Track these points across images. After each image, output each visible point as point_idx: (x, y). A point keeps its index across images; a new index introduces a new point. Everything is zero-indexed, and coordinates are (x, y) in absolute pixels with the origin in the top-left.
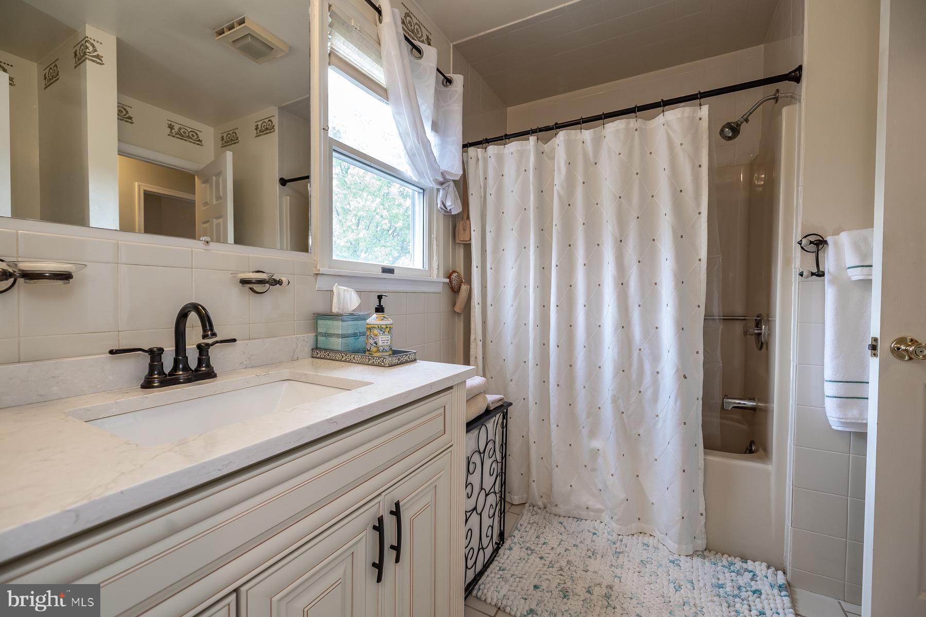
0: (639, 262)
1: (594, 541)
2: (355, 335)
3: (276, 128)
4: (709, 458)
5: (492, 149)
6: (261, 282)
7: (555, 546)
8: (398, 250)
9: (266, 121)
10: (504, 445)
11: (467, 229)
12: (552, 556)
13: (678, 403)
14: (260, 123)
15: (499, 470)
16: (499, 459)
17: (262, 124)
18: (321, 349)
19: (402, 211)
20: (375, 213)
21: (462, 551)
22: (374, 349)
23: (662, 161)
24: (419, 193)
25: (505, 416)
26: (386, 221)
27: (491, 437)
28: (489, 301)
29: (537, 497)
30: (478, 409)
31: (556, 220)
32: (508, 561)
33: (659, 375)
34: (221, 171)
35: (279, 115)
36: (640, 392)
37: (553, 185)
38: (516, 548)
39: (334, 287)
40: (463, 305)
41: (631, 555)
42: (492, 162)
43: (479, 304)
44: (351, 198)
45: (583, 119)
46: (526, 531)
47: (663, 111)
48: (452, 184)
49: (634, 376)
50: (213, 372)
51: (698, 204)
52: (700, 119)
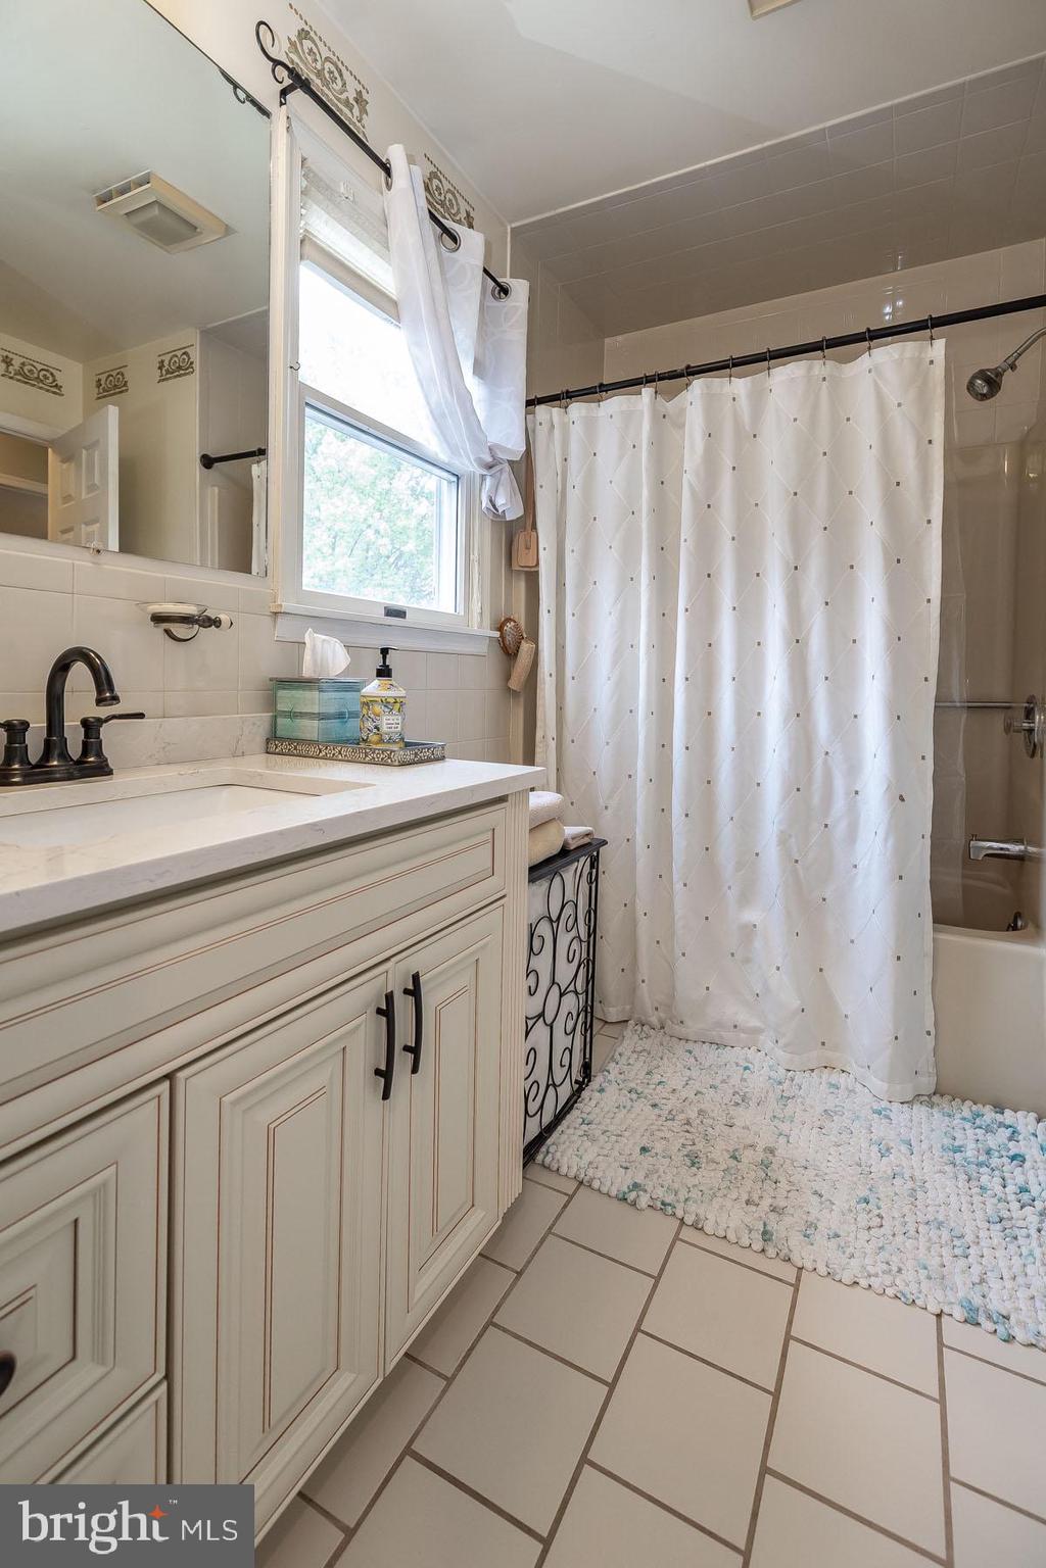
0: (827, 603)
1: (745, 1080)
2: (340, 716)
3: (197, 366)
4: (942, 936)
5: (577, 409)
6: (186, 620)
7: (680, 1088)
8: (406, 592)
9: (179, 353)
10: (593, 911)
11: (533, 546)
12: (673, 1103)
13: (890, 842)
14: (167, 359)
15: (584, 955)
16: (584, 936)
17: (171, 359)
18: (282, 739)
19: (413, 523)
20: (365, 526)
21: (521, 1085)
22: (374, 738)
23: (866, 433)
24: (450, 482)
25: (594, 862)
26: (386, 541)
27: (570, 895)
28: (569, 671)
29: (650, 1011)
30: (548, 845)
31: (687, 530)
32: (597, 1110)
33: (858, 797)
34: (98, 441)
35: (200, 344)
36: (826, 826)
37: (681, 471)
38: (611, 1090)
39: (307, 635)
40: (523, 678)
41: (808, 1101)
42: (577, 431)
43: (551, 675)
44: (322, 498)
45: (733, 359)
46: (629, 1064)
47: (870, 348)
48: (507, 467)
49: (816, 800)
50: (107, 765)
51: (927, 507)
52: (932, 362)
